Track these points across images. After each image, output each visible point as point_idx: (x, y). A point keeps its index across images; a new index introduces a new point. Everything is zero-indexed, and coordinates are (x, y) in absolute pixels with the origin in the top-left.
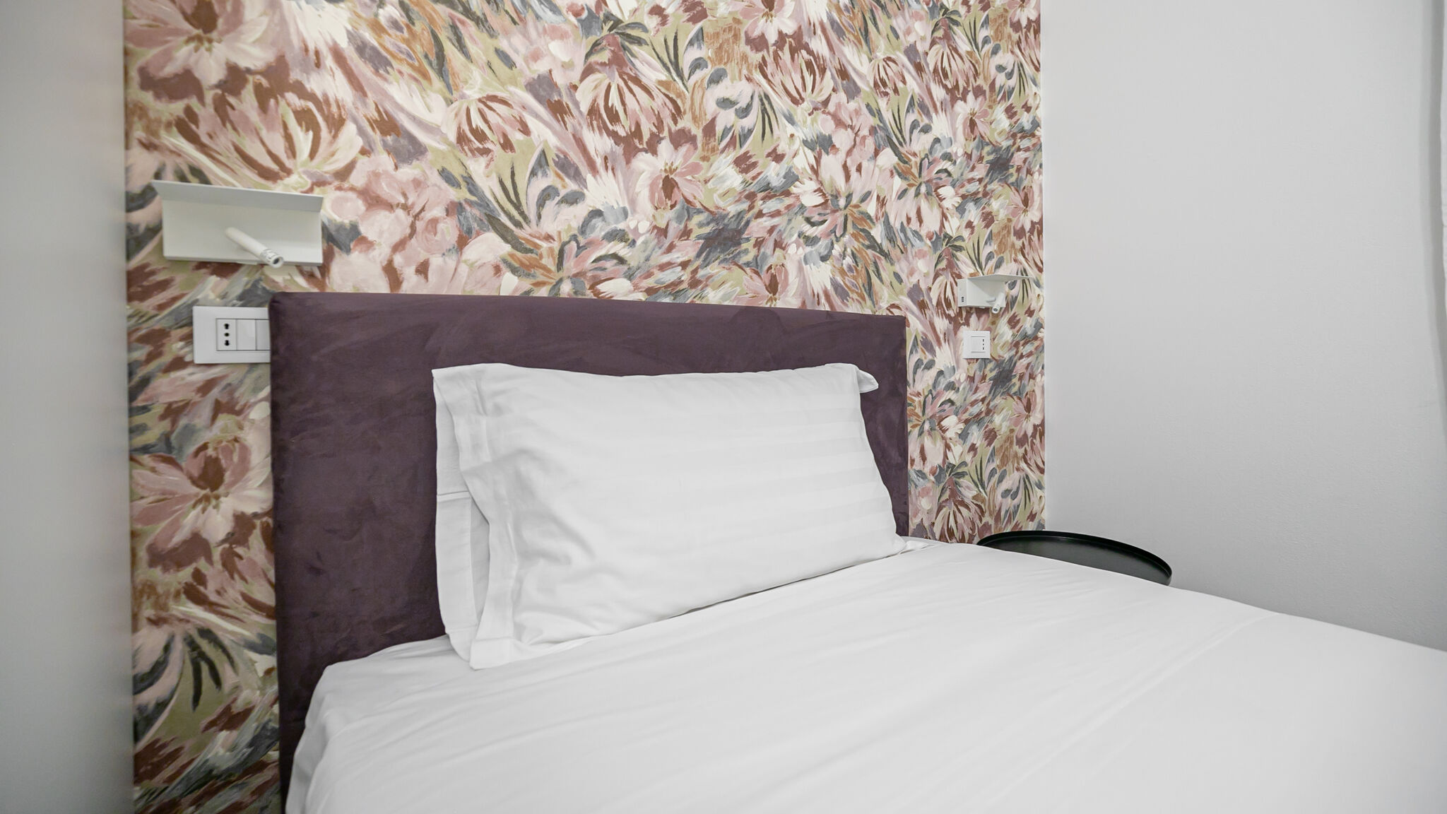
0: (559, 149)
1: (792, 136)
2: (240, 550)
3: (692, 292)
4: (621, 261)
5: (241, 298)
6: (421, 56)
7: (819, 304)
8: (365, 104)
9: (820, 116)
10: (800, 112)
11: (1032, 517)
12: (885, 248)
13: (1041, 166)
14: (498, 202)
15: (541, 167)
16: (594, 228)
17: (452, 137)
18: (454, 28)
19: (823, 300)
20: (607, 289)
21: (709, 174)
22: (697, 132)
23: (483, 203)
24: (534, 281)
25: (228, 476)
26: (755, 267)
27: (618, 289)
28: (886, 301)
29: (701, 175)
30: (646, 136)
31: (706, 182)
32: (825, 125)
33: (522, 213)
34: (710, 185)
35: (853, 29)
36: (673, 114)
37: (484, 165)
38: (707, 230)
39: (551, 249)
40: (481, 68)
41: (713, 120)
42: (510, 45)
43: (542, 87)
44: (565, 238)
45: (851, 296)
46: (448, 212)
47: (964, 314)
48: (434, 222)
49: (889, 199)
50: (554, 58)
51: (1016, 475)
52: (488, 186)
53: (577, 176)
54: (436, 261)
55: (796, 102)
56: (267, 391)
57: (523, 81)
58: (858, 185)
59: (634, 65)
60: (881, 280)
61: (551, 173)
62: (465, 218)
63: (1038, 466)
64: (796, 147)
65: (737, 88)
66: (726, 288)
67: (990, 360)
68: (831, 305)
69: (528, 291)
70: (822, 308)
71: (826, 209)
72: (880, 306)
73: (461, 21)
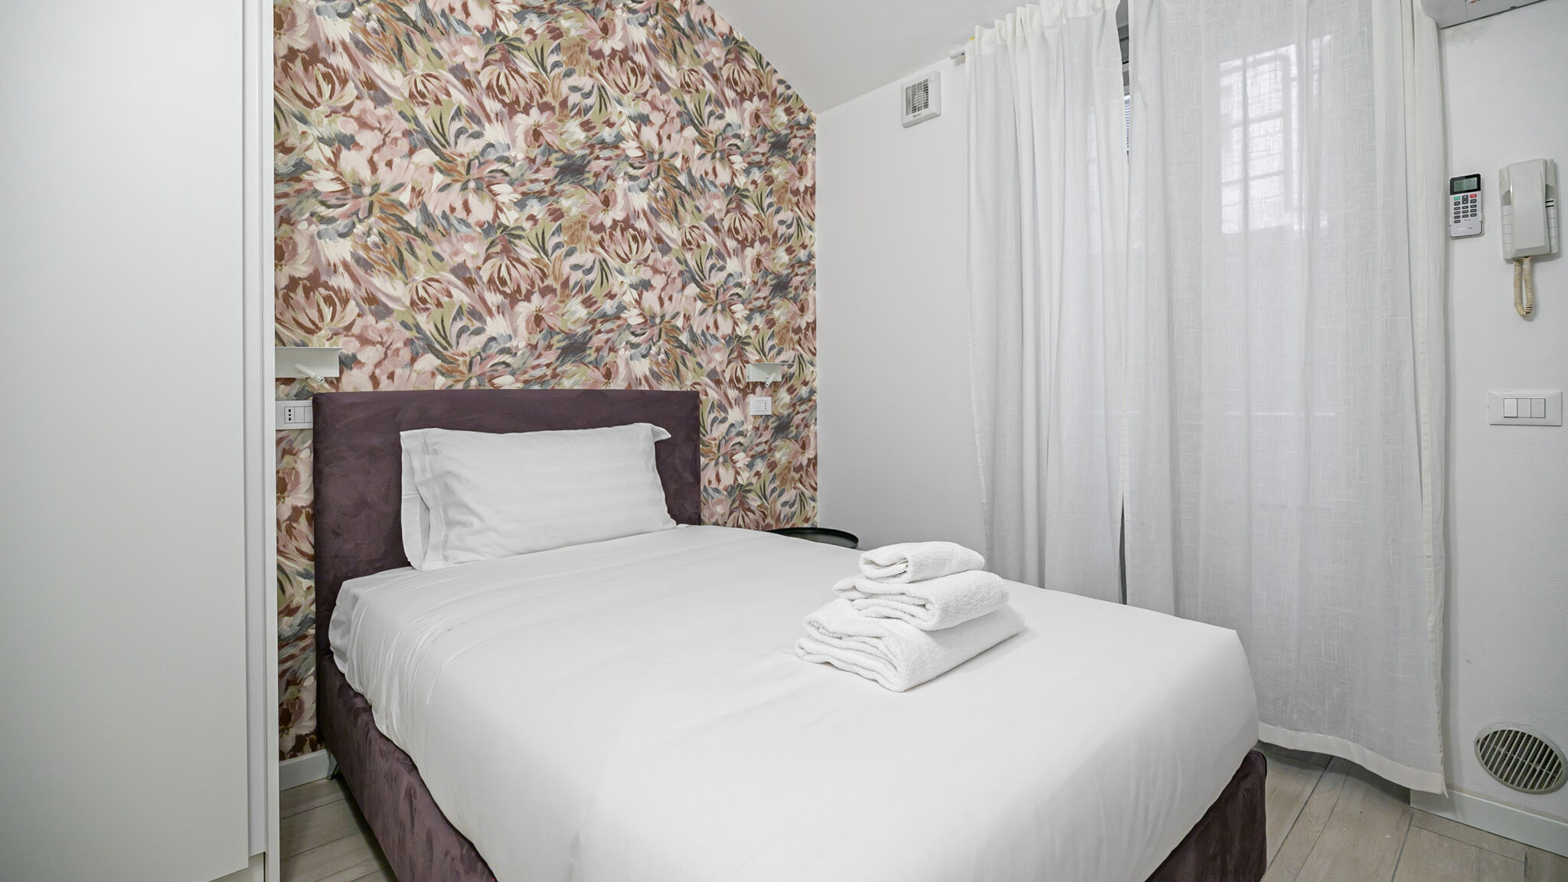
0: (469, 304)
1: (622, 282)
2: (295, 525)
3: (553, 382)
4: (508, 365)
5: (296, 396)
6: (391, 261)
7: (640, 384)
8: (360, 290)
9: (642, 268)
10: (628, 268)
11: (807, 520)
12: (689, 347)
13: (815, 285)
14: (434, 337)
15: (459, 315)
16: (491, 347)
17: (408, 303)
18: (409, 243)
19: (643, 382)
20: (498, 382)
21: (565, 311)
22: (557, 286)
23: (425, 338)
24: (455, 379)
25: (289, 487)
26: (596, 364)
27: (506, 382)
28: (689, 380)
29: (559, 312)
30: (524, 291)
31: (563, 315)
32: (645, 273)
33: (448, 342)
34: (565, 317)
35: (667, 211)
36: (541, 277)
37: (425, 317)
38: (563, 344)
39: (465, 361)
40: (425, 263)
41: (568, 278)
42: (441, 248)
43: (460, 271)
44: (473, 354)
45: (664, 378)
46: (405, 344)
47: (751, 386)
48: (398, 350)
49: (693, 315)
50: (467, 253)
51: (793, 492)
52: (428, 328)
53: (480, 318)
54: (398, 372)
55: (624, 261)
56: (310, 442)
57: (448, 268)
58: (669, 308)
59: (516, 251)
60: (687, 367)
61: (465, 318)
62: (415, 347)
63: (812, 487)
64: (624, 289)
65: (584, 257)
66: (576, 378)
67: (771, 416)
68: (650, 385)
69: (451, 386)
70: (643, 388)
71: (646, 325)
72: (686, 385)
73: (413, 239)
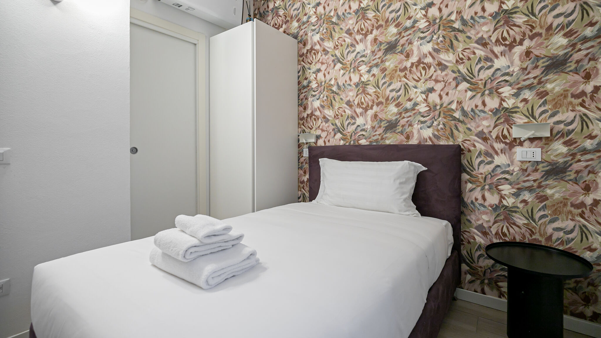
0: (351, 114)
1: (416, 92)
2: (307, 182)
3: (382, 141)
4: (364, 135)
5: (307, 148)
6: (329, 104)
7: (426, 141)
8: (322, 115)
9: (428, 82)
10: (419, 84)
11: (592, 249)
12: (461, 119)
14: (340, 127)
16: (358, 129)
17: (333, 117)
18: (334, 97)
19: (428, 140)
20: (360, 142)
21: (387, 110)
22: (384, 101)
23: (338, 128)
24: (346, 142)
25: (306, 173)
26: (402, 133)
27: (363, 142)
28: (460, 139)
29: (385, 111)
30: (370, 106)
32: (430, 84)
33: (344, 128)
34: (387, 113)
35: (445, 47)
36: (377, 98)
37: (338, 121)
38: (386, 125)
39: (349, 135)
40: (338, 103)
41: (389, 96)
42: (342, 96)
43: (348, 103)
44: (352, 132)
45: (442, 138)
46: (333, 131)
47: (518, 141)
48: (331, 133)
49: (464, 100)
50: (350, 96)
52: (339, 124)
53: (355, 119)
54: (331, 140)
55: (417, 81)
56: (308, 161)
57: (345, 103)
58: (446, 100)
59: (367, 91)
60: (459, 131)
61: (349, 119)
62: (335, 131)
64: (417, 95)
65: (396, 85)
66: (392, 139)
67: (542, 162)
68: (432, 142)
69: (345, 144)
70: (428, 144)
71: (430, 111)
72: (458, 141)
73: (335, 95)
